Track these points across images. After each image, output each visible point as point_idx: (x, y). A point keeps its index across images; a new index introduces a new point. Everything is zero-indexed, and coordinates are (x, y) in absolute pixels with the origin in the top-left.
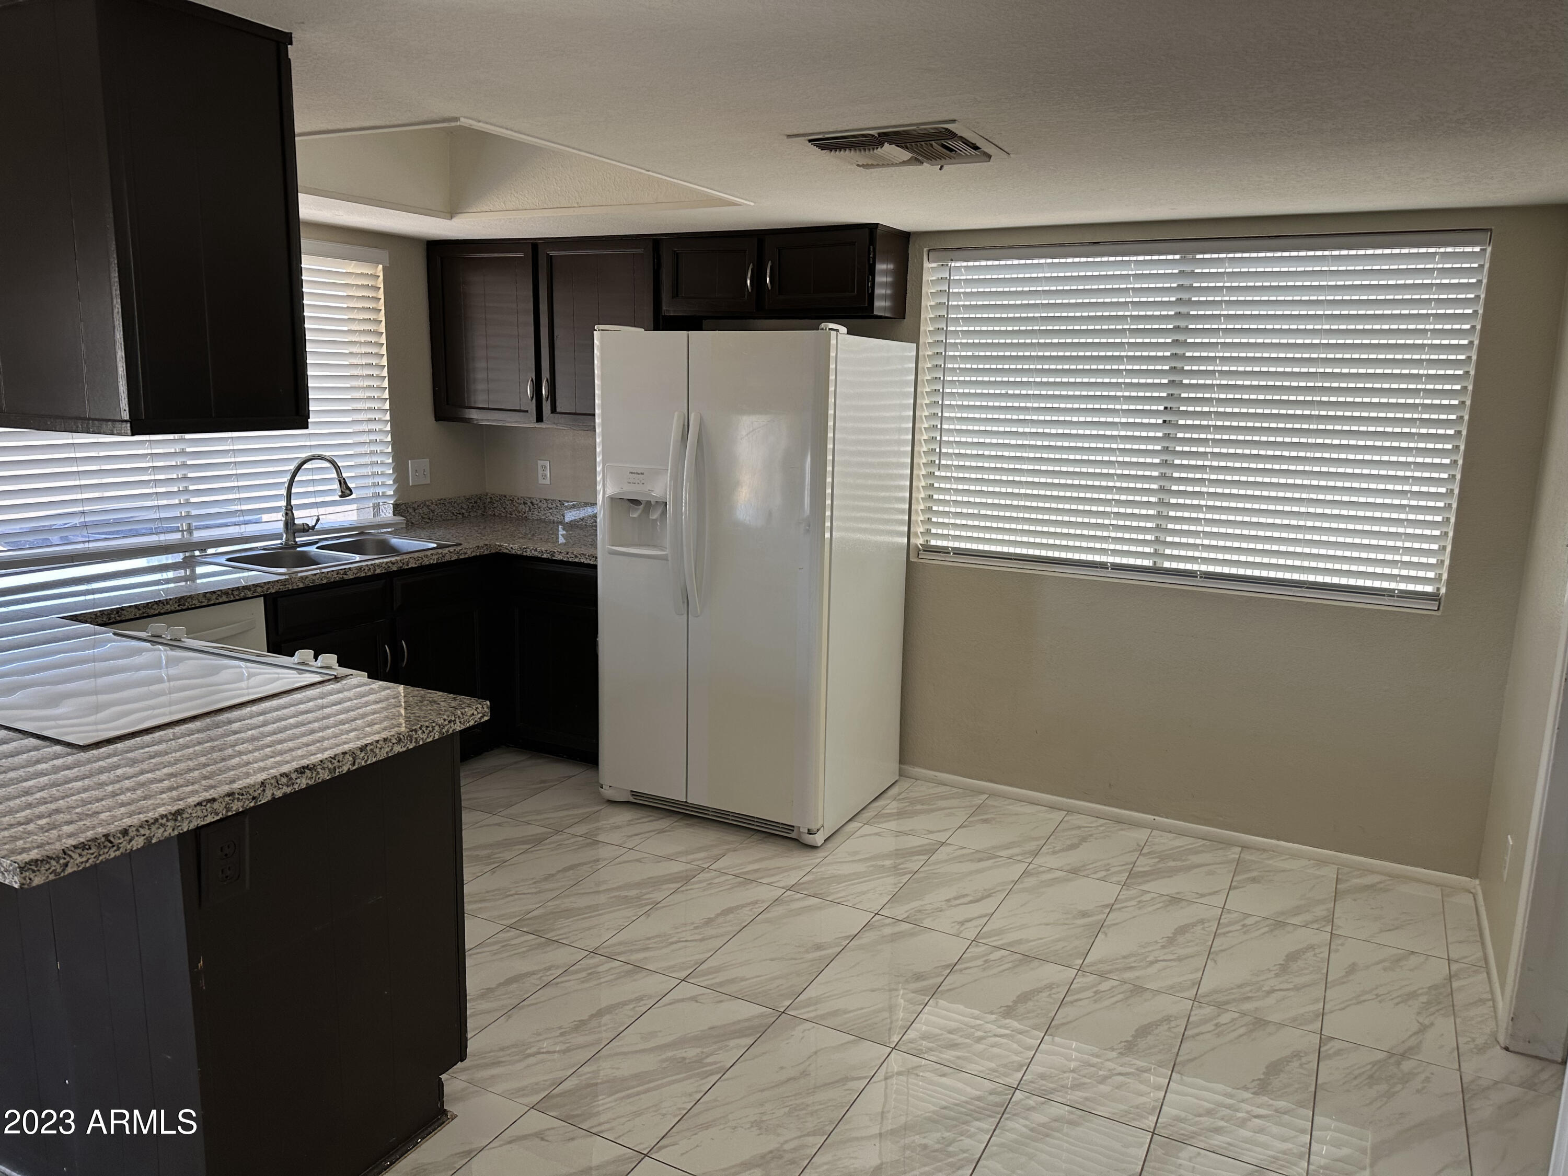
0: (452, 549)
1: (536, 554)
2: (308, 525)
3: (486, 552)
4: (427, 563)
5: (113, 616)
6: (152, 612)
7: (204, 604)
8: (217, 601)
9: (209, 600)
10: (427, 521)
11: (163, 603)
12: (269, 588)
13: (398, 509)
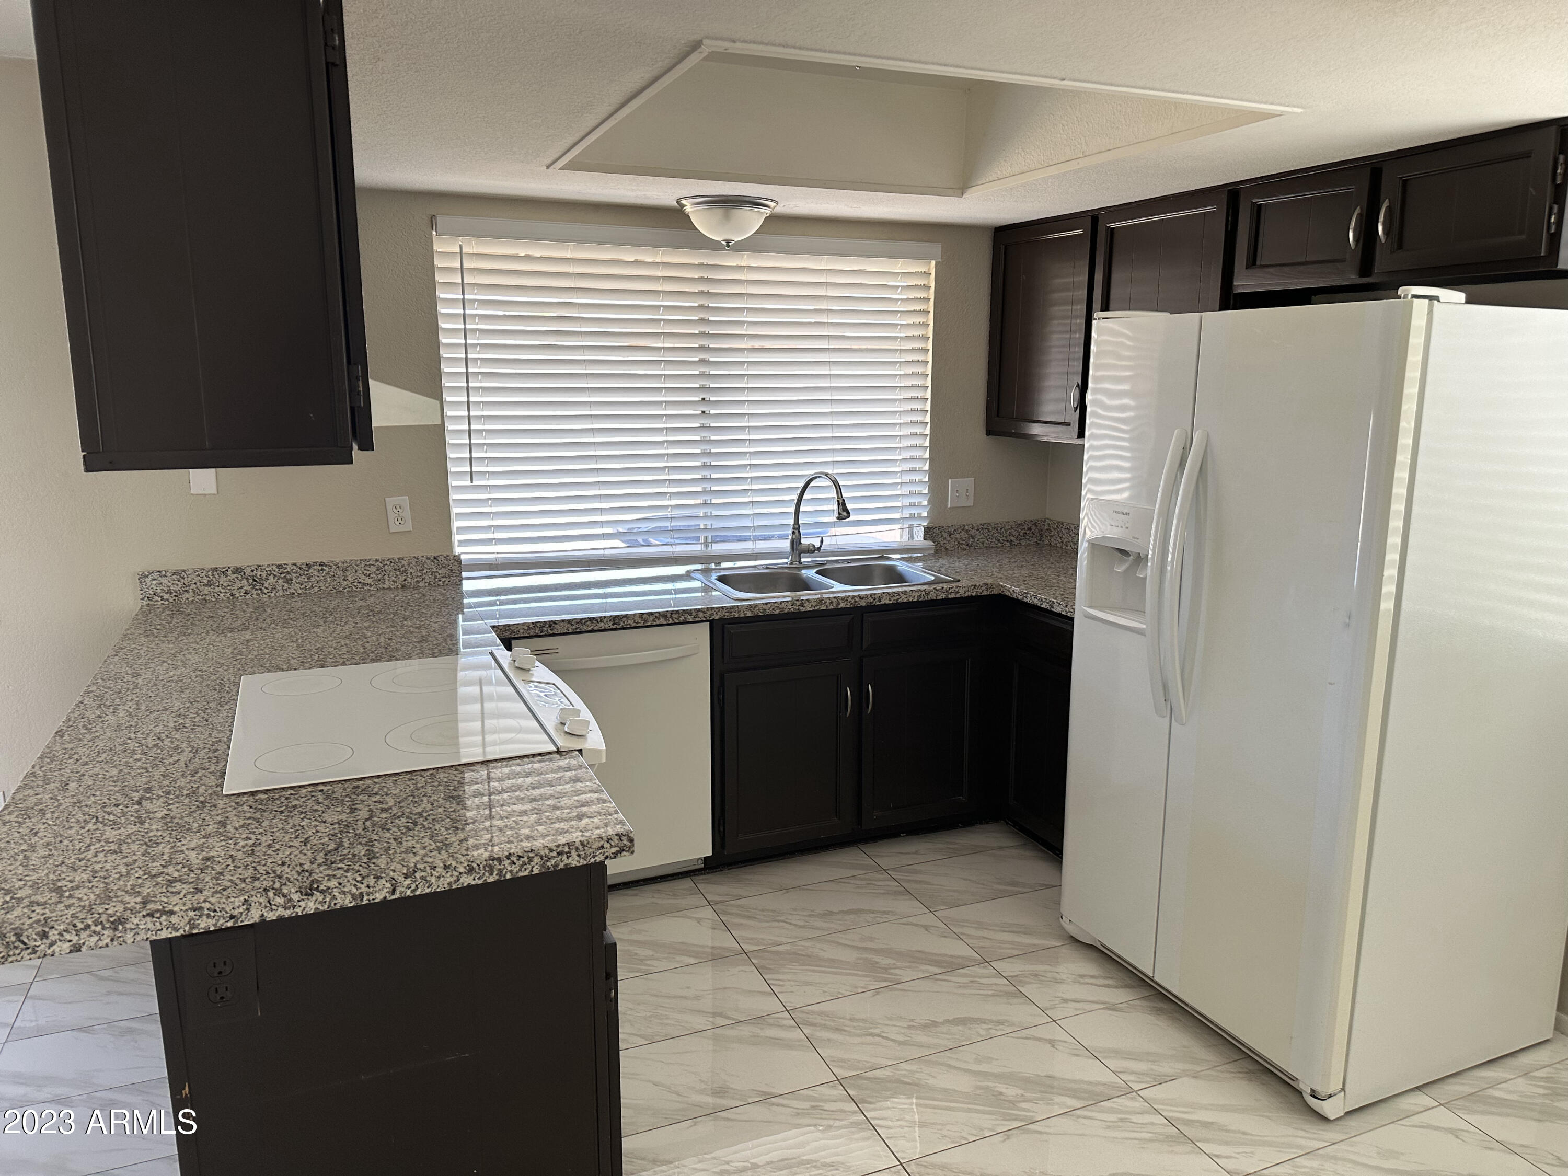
0: (945, 586)
1: (1036, 601)
2: (814, 546)
3: (985, 593)
4: (905, 600)
5: (545, 629)
6: (585, 628)
7: (639, 625)
8: (655, 623)
9: (646, 621)
10: (964, 547)
11: (597, 621)
12: (712, 614)
13: (929, 532)
